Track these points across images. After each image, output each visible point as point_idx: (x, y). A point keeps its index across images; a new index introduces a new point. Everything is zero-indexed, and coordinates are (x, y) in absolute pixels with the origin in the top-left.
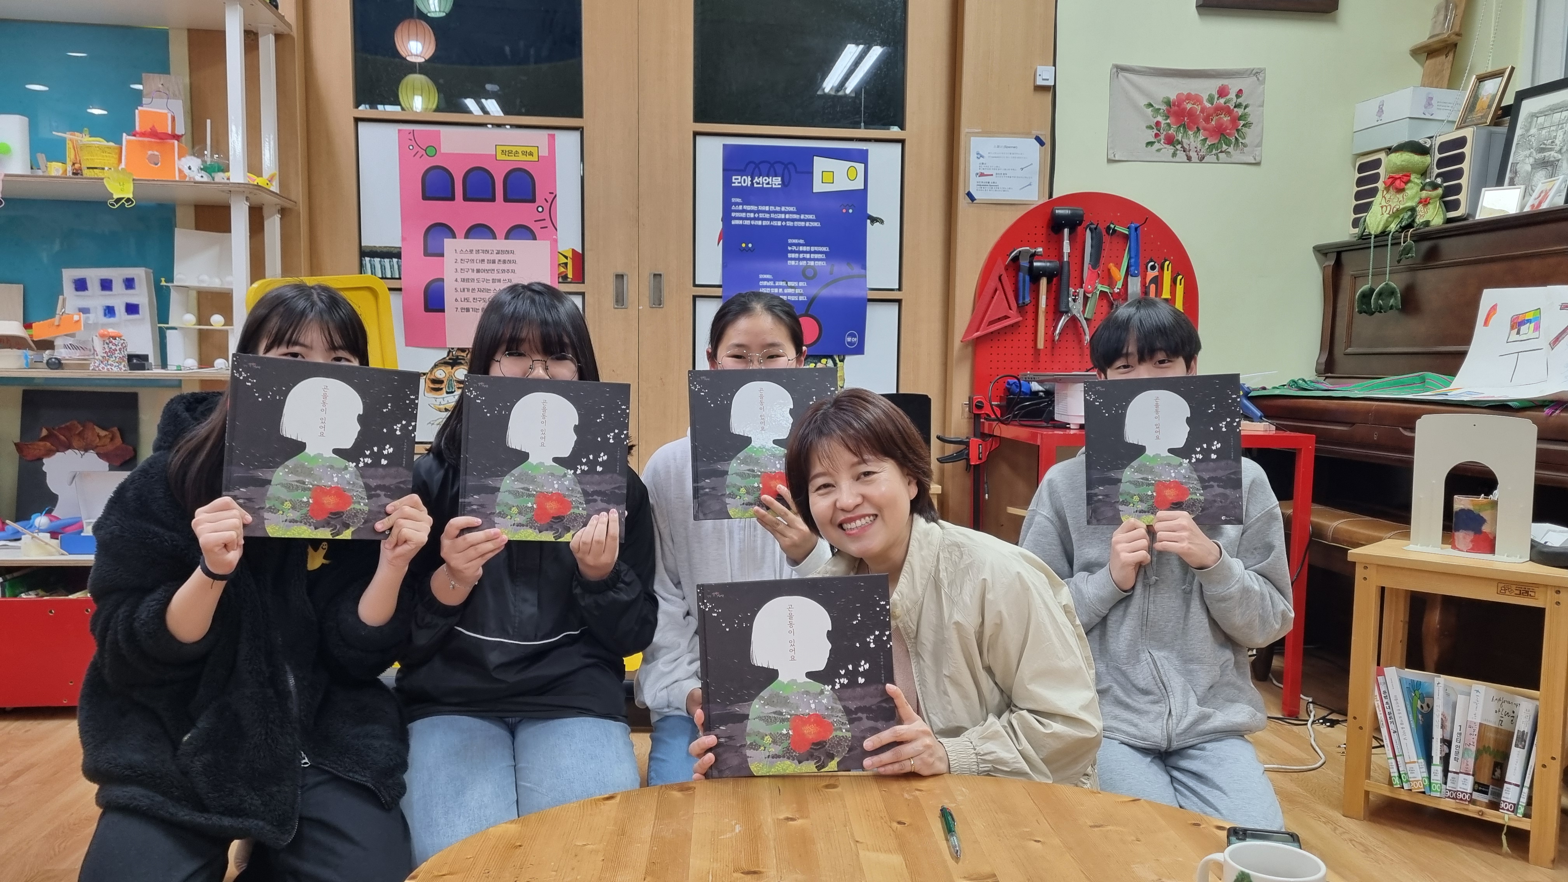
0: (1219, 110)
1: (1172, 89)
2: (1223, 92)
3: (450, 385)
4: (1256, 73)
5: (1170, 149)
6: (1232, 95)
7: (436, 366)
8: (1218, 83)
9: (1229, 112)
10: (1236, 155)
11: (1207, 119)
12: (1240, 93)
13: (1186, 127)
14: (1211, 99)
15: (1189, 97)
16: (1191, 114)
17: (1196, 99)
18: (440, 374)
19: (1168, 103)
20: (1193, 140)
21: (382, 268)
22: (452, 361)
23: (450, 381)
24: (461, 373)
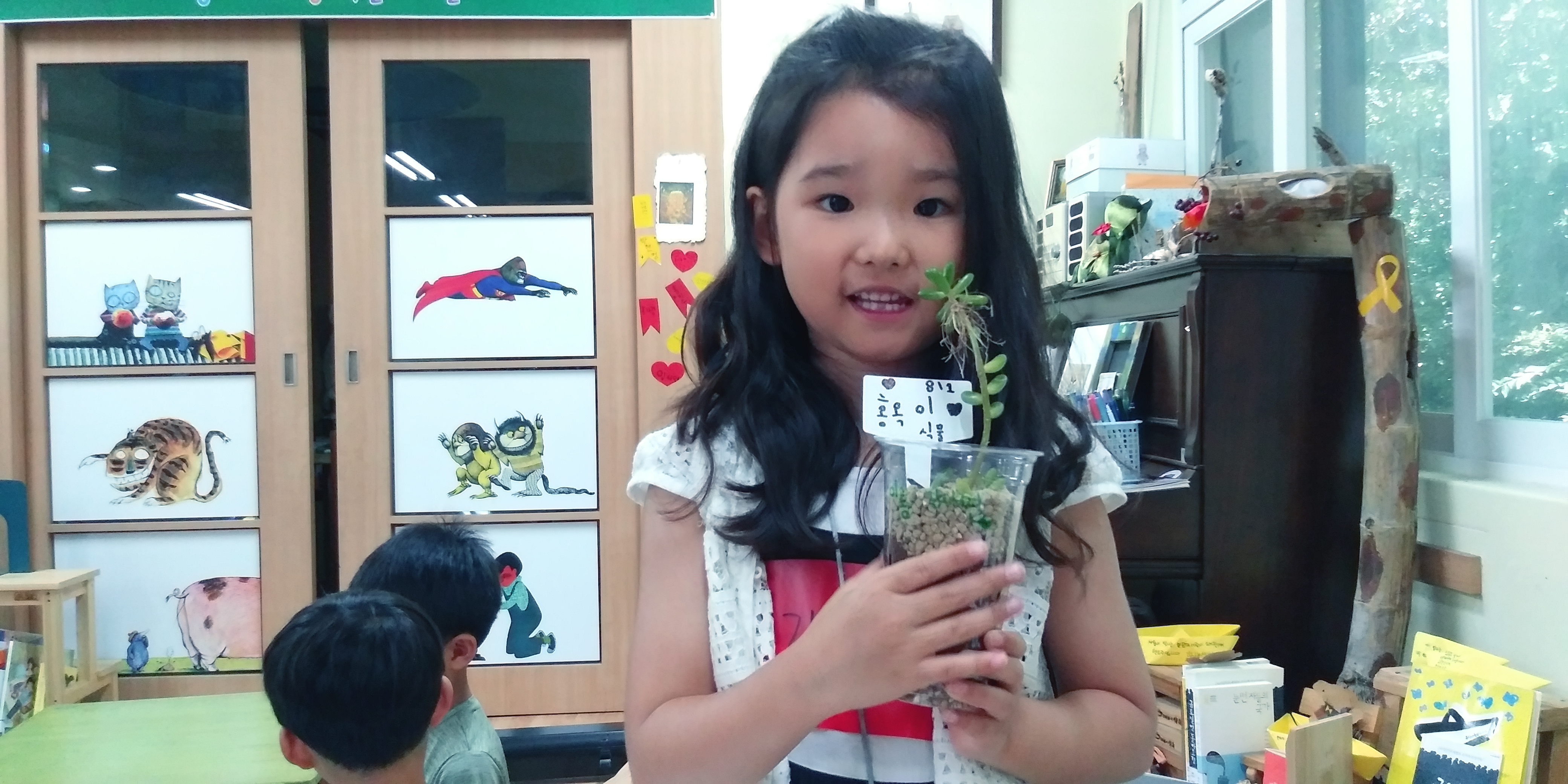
3: (130, 466)
7: (116, 447)
18: (121, 455)
21: (67, 357)
22: (132, 442)
23: (130, 461)
24: (141, 453)
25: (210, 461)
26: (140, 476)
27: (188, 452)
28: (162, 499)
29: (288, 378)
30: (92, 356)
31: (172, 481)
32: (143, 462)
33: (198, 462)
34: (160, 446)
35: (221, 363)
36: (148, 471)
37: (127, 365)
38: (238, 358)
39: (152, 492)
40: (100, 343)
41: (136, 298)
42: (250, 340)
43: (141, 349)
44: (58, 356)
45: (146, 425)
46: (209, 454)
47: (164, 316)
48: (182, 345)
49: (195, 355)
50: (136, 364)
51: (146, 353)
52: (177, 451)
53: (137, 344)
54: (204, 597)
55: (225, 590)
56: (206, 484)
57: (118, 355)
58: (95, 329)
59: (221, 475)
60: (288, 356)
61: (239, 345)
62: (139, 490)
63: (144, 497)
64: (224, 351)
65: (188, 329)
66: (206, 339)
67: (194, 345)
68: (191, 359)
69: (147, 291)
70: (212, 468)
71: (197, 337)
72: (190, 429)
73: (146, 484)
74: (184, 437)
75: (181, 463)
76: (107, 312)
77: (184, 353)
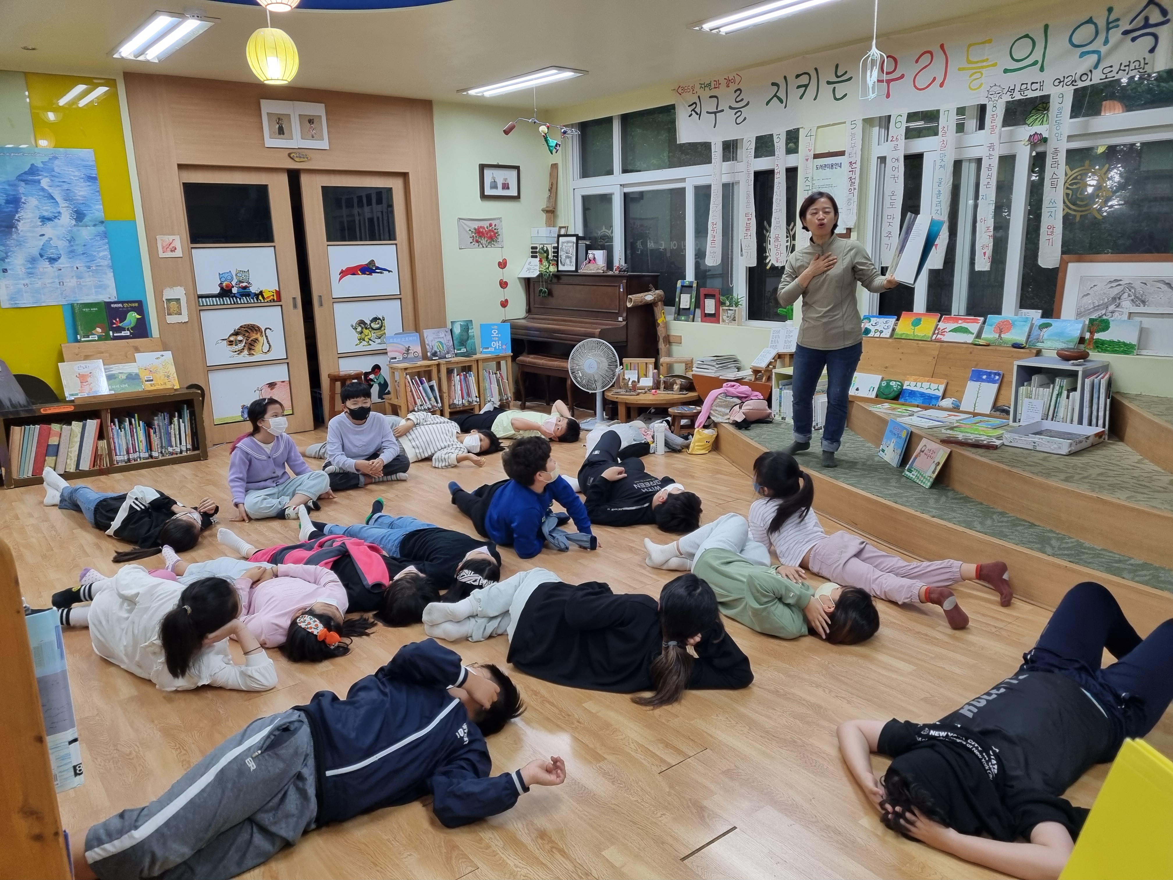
0: (490, 231)
1: (476, 225)
2: (491, 225)
3: (236, 343)
4: (500, 219)
5: (477, 244)
6: (493, 226)
7: (230, 336)
8: (488, 223)
9: (493, 231)
10: (497, 245)
11: (487, 234)
12: (495, 225)
13: (481, 237)
14: (487, 228)
15: (481, 227)
16: (482, 232)
17: (484, 228)
18: (232, 339)
19: (475, 229)
20: (484, 241)
21: (206, 302)
22: (236, 334)
23: (236, 341)
24: (240, 338)
25: (267, 339)
26: (240, 346)
27: (258, 336)
28: (249, 355)
29: (295, 306)
30: (216, 301)
31: (253, 348)
32: (241, 341)
33: (262, 339)
34: (247, 334)
35: (268, 302)
36: (243, 344)
37: (231, 304)
38: (274, 300)
39: (246, 352)
40: (220, 296)
41: (232, 278)
42: (278, 293)
43: (236, 298)
44: (203, 302)
45: (241, 327)
46: (266, 336)
47: (244, 284)
48: (252, 295)
49: (257, 299)
50: (235, 304)
51: (238, 299)
52: (254, 336)
53: (234, 296)
54: (269, 389)
55: (277, 386)
56: (266, 348)
57: (227, 300)
58: (217, 290)
59: (271, 344)
60: (294, 299)
61: (273, 295)
62: (241, 351)
63: (242, 354)
64: (268, 297)
65: (253, 289)
66: (261, 293)
67: (257, 295)
68: (256, 301)
69: (236, 275)
70: (268, 342)
71: (257, 292)
72: (258, 327)
73: (243, 349)
74: (256, 330)
75: (256, 340)
76: (221, 284)
77: (253, 298)
